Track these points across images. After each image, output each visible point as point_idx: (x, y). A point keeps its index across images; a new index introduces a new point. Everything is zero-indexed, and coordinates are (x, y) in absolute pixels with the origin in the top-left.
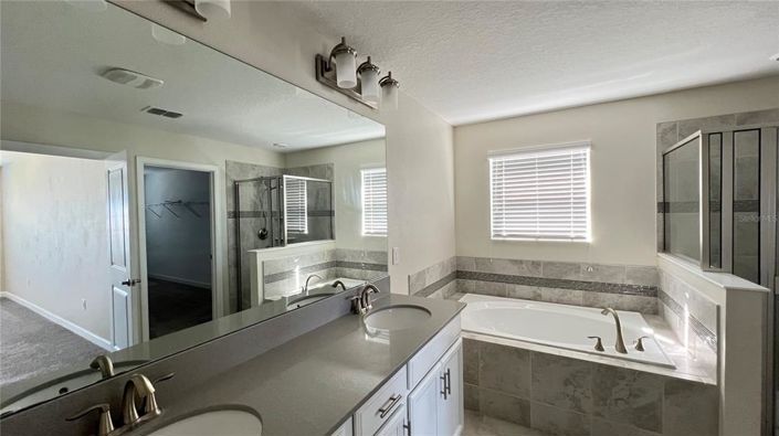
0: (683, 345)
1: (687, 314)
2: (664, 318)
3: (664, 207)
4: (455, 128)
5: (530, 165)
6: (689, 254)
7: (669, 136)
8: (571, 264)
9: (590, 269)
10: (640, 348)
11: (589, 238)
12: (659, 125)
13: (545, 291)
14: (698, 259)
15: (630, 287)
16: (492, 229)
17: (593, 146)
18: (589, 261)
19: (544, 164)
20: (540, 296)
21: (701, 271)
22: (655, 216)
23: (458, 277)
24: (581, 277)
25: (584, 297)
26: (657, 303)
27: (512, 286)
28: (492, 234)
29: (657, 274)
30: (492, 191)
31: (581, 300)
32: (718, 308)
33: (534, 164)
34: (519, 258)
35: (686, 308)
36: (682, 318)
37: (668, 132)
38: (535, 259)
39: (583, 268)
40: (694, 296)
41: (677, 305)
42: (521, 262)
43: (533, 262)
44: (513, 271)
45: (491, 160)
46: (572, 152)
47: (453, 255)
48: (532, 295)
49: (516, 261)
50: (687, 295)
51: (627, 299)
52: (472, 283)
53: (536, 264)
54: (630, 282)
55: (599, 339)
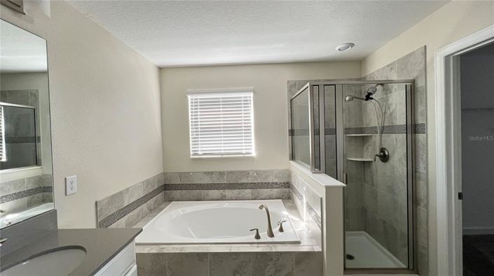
0: (303, 220)
1: (305, 201)
2: (294, 202)
3: (292, 132)
4: (160, 69)
5: (215, 103)
6: (305, 161)
7: (293, 89)
8: (242, 172)
9: (255, 174)
10: (281, 230)
11: (254, 154)
12: (288, 82)
13: (228, 193)
14: (309, 164)
15: (276, 183)
16: (191, 149)
17: (254, 92)
18: (254, 169)
19: (226, 102)
20: (225, 196)
21: (311, 173)
22: (287, 138)
23: (165, 189)
24: (250, 180)
25: (252, 193)
26: (290, 192)
27: (206, 191)
28: (192, 153)
29: (289, 174)
30: (190, 120)
31: (250, 196)
32: (321, 199)
33: (219, 102)
34: (211, 170)
35: (304, 198)
36: (302, 203)
37: (293, 86)
38: (220, 170)
39: (251, 174)
40: (308, 190)
41: (299, 194)
42: (212, 173)
43: (220, 173)
44: (207, 180)
45: (189, 97)
46: (242, 95)
47: (161, 171)
48: (220, 197)
49: (209, 173)
50: (304, 188)
51: (275, 191)
52: (177, 193)
53: (221, 174)
54: (276, 181)
55: (257, 230)
